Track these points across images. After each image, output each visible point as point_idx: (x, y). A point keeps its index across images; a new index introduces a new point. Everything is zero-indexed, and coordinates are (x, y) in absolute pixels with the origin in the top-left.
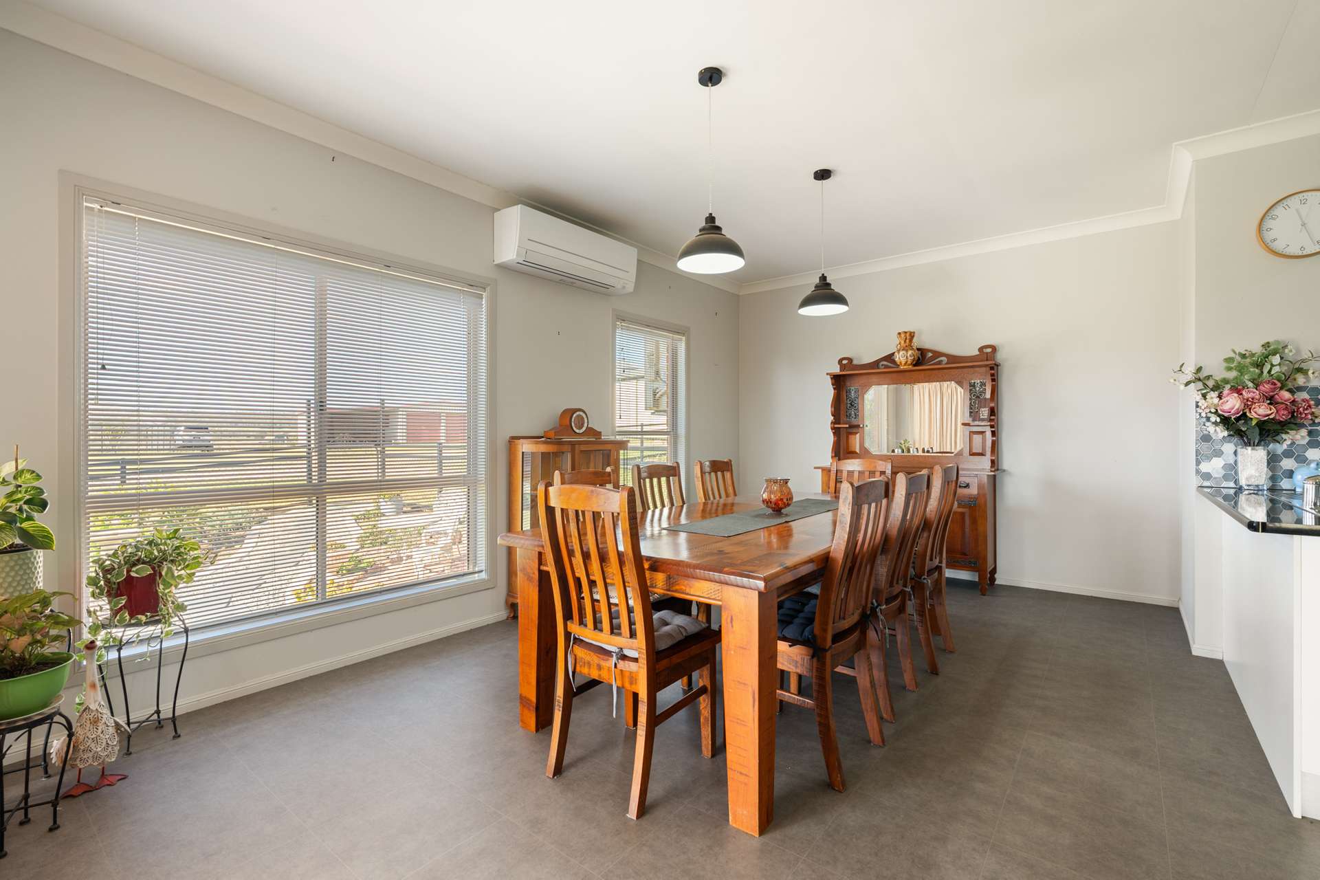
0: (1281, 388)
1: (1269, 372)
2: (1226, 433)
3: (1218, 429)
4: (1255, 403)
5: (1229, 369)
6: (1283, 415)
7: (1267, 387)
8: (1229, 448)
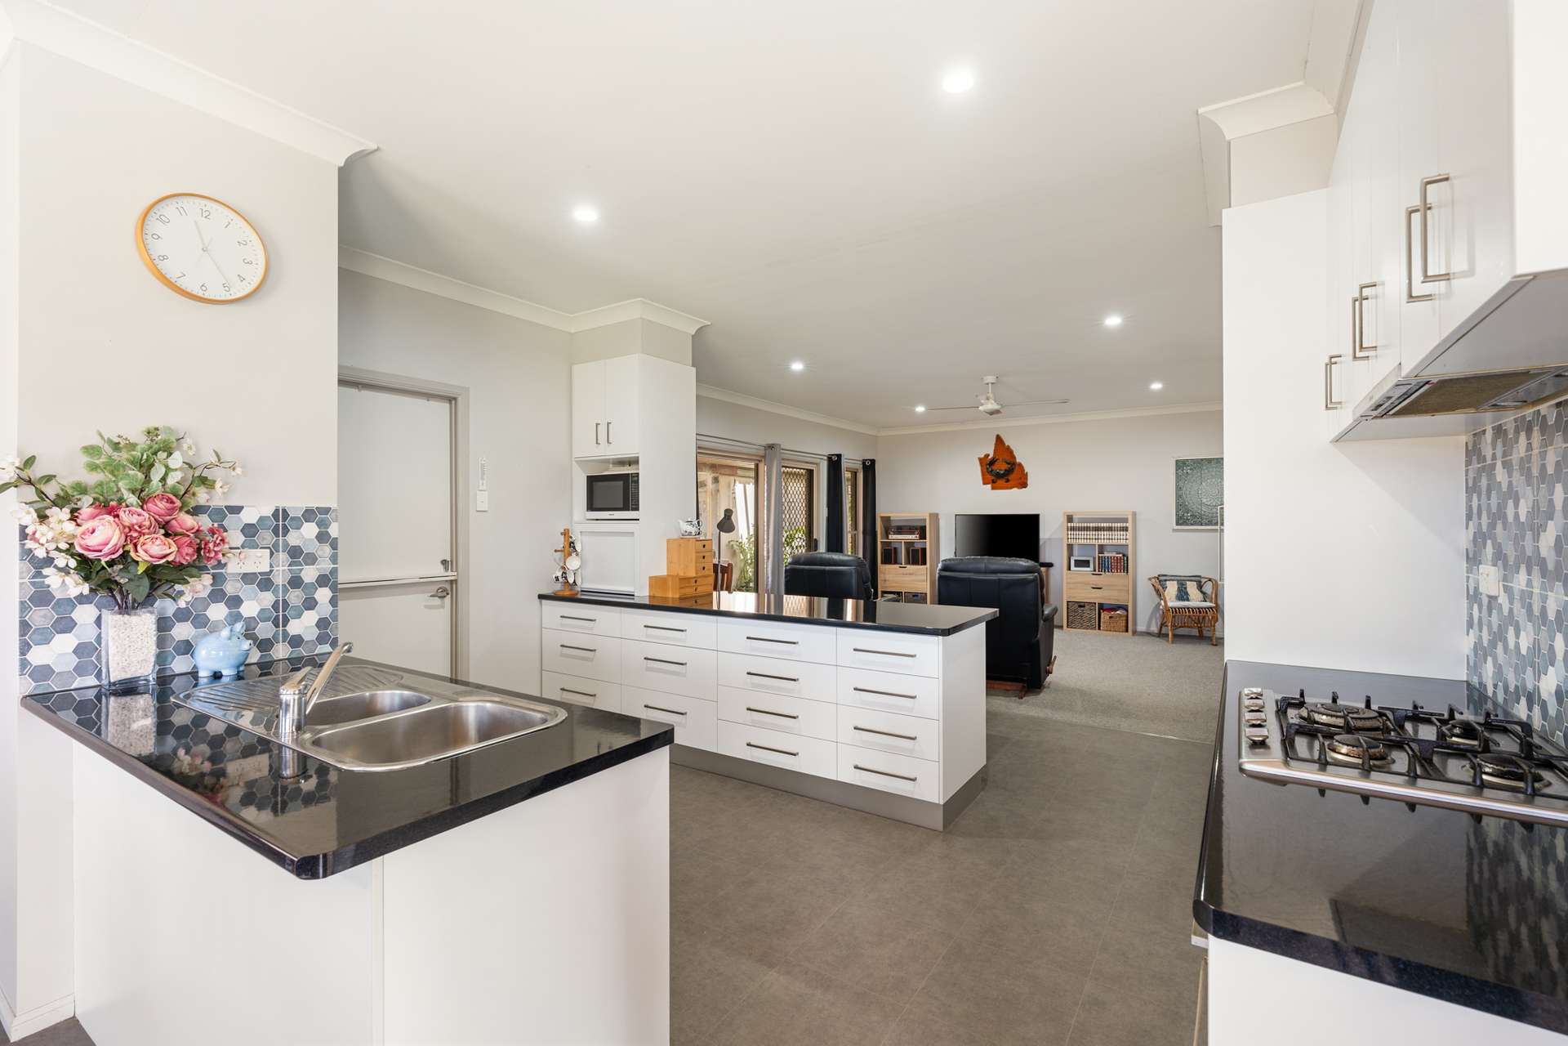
0: (181, 509)
1: (163, 480)
2: (85, 589)
3: (68, 579)
4: (144, 534)
5: (93, 468)
6: (187, 554)
7: (162, 505)
8: (85, 615)
